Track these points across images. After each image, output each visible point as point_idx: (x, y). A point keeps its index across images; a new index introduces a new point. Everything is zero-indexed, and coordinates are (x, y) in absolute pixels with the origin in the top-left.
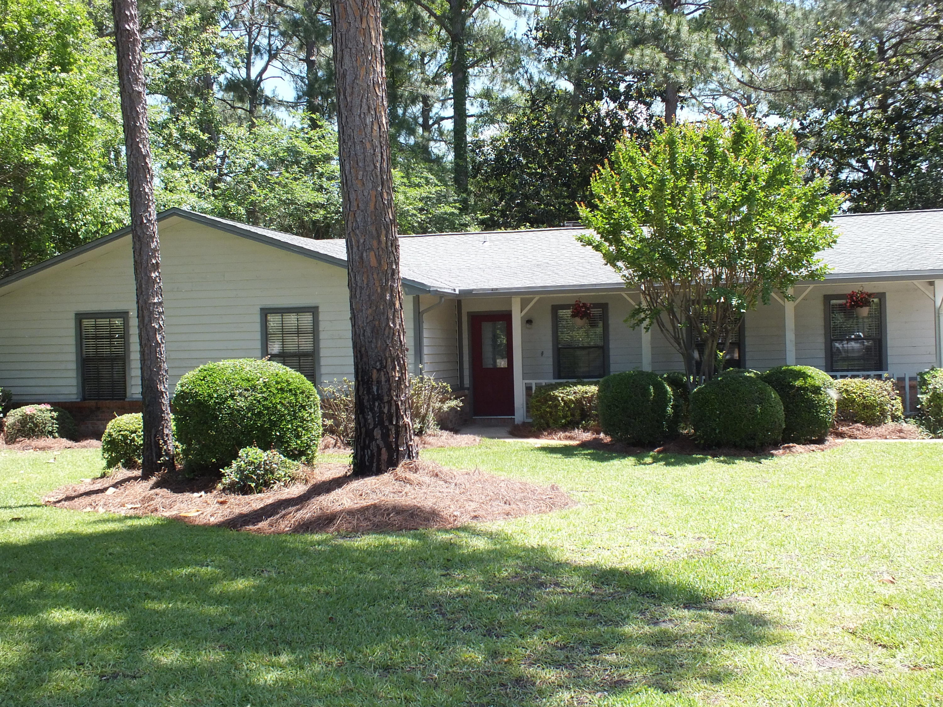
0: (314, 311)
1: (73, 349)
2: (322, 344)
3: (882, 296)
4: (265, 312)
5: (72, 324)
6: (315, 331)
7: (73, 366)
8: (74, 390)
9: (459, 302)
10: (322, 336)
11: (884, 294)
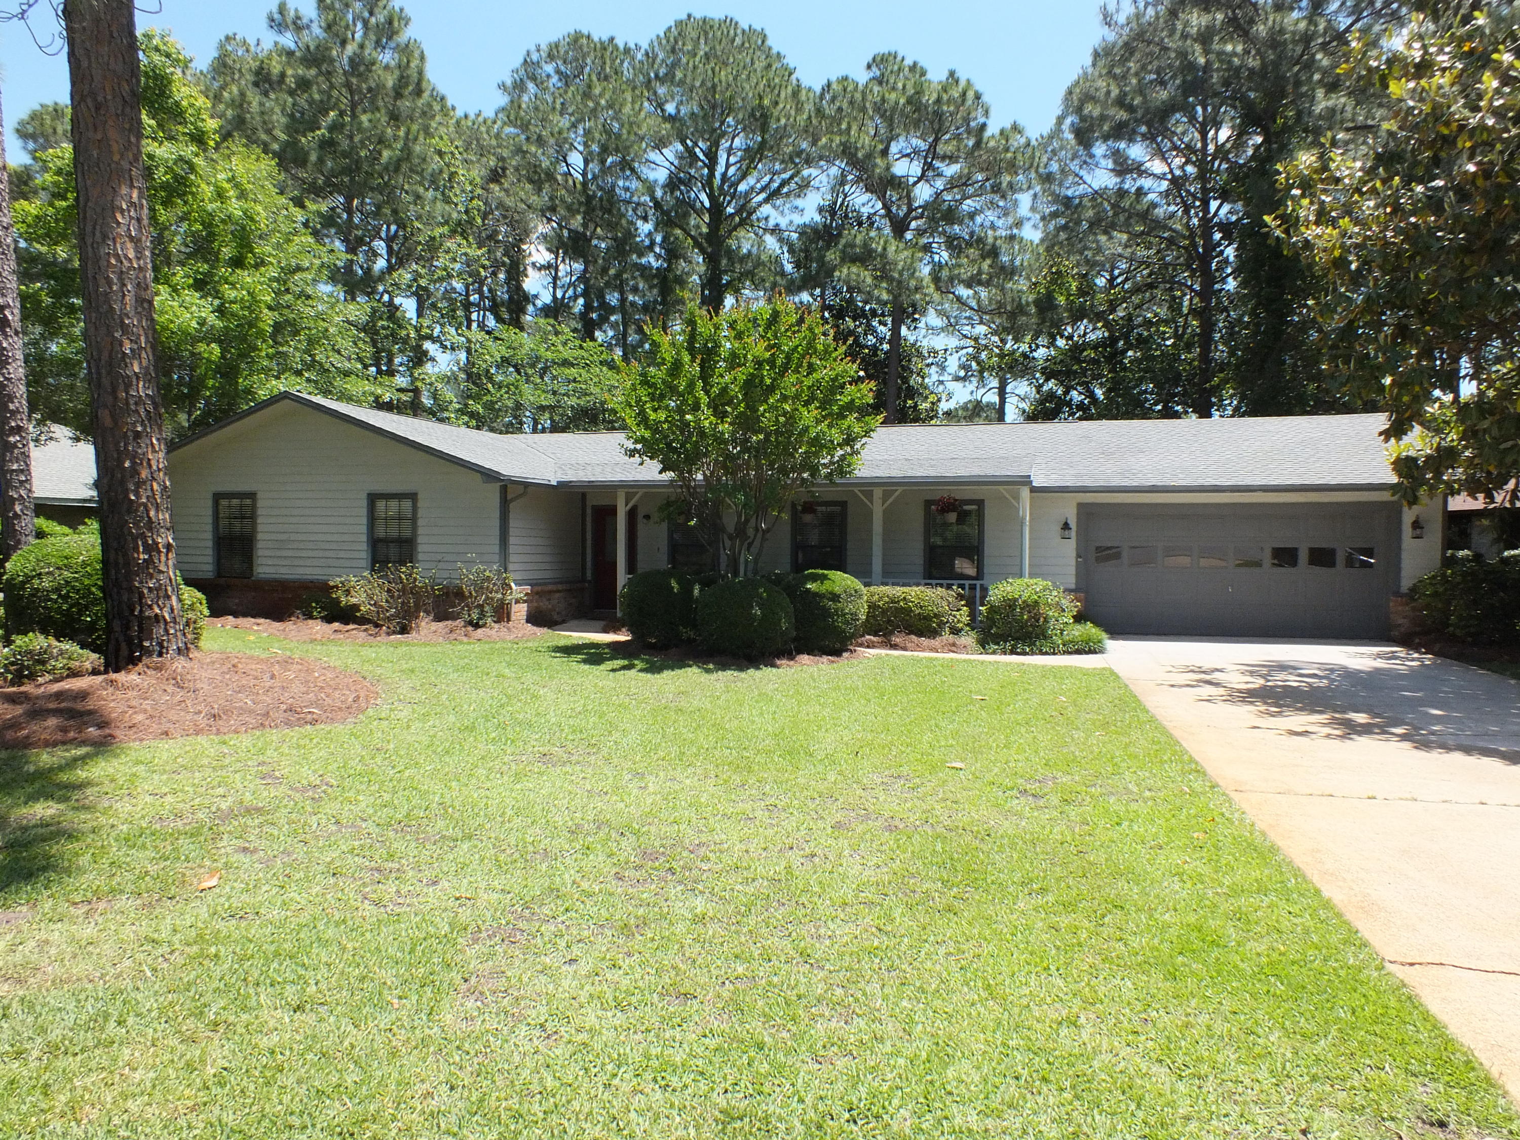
0: (413, 497)
1: (210, 528)
2: (420, 531)
3: (980, 503)
4: (373, 498)
5: (210, 503)
6: (414, 519)
7: (210, 544)
8: (210, 568)
9: (584, 495)
10: (420, 522)
11: (982, 501)
